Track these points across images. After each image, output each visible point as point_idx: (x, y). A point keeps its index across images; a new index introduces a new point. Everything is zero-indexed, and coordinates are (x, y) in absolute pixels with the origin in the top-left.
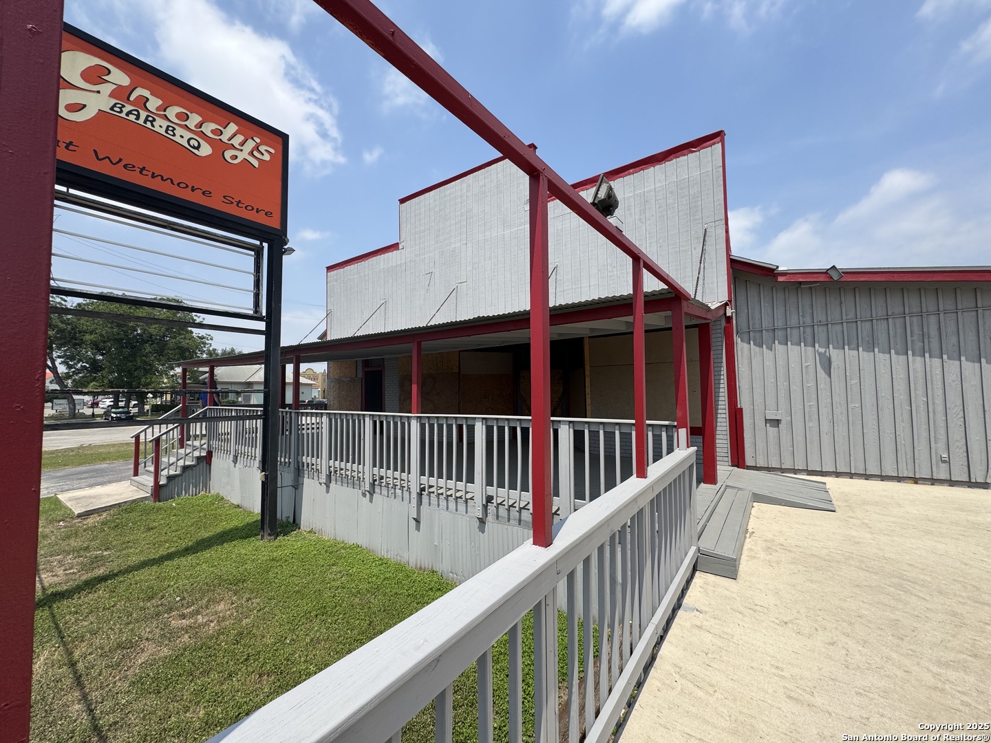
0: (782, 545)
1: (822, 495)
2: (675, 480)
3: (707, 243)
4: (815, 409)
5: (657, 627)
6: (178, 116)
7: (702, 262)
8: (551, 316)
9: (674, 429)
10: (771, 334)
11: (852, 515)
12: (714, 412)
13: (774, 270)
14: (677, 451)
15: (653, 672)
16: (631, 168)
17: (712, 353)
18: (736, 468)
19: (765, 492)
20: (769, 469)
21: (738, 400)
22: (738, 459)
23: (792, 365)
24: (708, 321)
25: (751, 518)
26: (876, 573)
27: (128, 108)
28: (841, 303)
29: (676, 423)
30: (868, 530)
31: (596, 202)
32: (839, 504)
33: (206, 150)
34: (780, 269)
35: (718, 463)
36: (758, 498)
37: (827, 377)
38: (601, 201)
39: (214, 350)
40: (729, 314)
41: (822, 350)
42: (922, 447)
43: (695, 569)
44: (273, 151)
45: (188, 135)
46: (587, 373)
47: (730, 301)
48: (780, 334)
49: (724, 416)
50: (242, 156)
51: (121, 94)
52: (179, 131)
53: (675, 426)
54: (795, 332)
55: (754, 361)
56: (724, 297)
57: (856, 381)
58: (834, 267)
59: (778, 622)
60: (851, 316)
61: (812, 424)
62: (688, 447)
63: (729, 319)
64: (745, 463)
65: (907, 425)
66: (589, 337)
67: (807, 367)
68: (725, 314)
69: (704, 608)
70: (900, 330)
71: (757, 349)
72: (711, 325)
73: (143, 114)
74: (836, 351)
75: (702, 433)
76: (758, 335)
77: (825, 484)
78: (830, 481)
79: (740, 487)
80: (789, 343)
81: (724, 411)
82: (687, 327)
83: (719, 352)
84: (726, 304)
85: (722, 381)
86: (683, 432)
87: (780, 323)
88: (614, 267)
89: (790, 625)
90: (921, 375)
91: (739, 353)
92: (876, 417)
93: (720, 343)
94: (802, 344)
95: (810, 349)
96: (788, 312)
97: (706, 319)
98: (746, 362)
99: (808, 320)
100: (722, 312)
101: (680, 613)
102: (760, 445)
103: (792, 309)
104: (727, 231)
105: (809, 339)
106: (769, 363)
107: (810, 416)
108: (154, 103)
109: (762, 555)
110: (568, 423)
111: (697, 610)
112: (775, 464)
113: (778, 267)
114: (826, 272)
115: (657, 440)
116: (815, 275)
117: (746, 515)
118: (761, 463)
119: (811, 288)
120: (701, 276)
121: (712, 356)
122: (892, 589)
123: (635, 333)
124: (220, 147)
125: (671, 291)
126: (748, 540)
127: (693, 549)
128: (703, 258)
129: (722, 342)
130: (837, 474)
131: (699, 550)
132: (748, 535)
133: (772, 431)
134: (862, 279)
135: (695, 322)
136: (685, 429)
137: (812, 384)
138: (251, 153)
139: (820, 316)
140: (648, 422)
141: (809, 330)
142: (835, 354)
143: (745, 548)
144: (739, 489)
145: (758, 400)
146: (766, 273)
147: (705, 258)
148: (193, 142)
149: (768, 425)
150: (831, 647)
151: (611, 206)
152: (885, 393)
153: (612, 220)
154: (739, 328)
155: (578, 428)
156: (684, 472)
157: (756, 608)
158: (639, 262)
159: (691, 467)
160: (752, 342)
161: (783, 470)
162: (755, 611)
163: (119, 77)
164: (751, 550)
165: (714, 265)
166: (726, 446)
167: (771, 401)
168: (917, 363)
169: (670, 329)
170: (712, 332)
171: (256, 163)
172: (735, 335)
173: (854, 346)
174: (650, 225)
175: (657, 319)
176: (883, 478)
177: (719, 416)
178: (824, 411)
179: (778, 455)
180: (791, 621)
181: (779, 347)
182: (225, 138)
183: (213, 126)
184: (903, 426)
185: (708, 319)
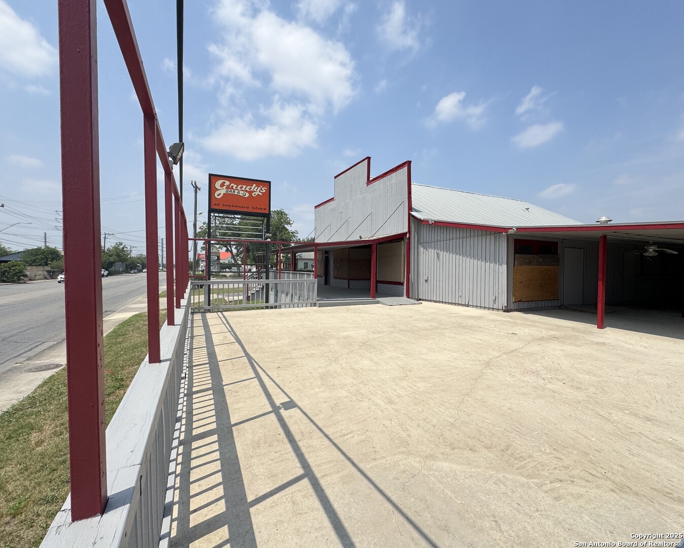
3: (404, 207)
6: (240, 188)
23: (431, 257)
27: (229, 190)
33: (247, 195)
37: (439, 263)
39: (299, 239)
44: (266, 188)
45: (243, 192)
47: (409, 231)
48: (429, 244)
50: (256, 193)
51: (228, 187)
52: (241, 192)
54: (433, 243)
61: (435, 282)
63: (408, 239)
65: (454, 282)
67: (435, 258)
68: (407, 236)
71: (424, 250)
73: (232, 190)
74: (441, 252)
76: (425, 244)
77: (421, 303)
80: (431, 248)
84: (407, 233)
90: (458, 262)
91: (420, 251)
92: (448, 279)
94: (434, 249)
98: (422, 255)
99: (435, 239)
102: (423, 290)
105: (436, 247)
106: (426, 257)
107: (435, 279)
108: (235, 186)
112: (426, 298)
118: (423, 298)
120: (403, 221)
124: (250, 192)
138: (260, 192)
145: (424, 272)
147: (404, 213)
148: (244, 194)
149: (425, 282)
160: (423, 247)
163: (227, 183)
167: (427, 272)
168: (457, 257)
171: (261, 194)
173: (444, 250)
174: (393, 198)
178: (438, 276)
179: (427, 294)
181: (429, 250)
182: (252, 190)
183: (249, 187)
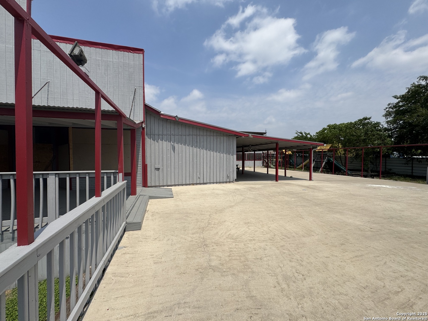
0: (157, 212)
1: (170, 193)
2: (116, 196)
3: (136, 95)
4: (170, 164)
5: (105, 261)
7: (134, 102)
8: (33, 111)
9: (117, 174)
10: (158, 136)
11: (178, 197)
12: (136, 166)
13: (159, 112)
14: (118, 183)
15: (102, 282)
16: (101, 45)
17: (136, 141)
18: (144, 188)
19: (154, 195)
20: (155, 186)
21: (146, 161)
22: (145, 184)
23: (164, 148)
24: (134, 128)
25: (148, 206)
26: (182, 214)
28: (178, 129)
29: (118, 171)
30: (181, 201)
31: (72, 54)
32: (175, 195)
34: (162, 113)
35: (137, 186)
36: (151, 197)
37: (174, 153)
38: (75, 56)
40: (143, 126)
41: (173, 144)
42: (195, 174)
43: (125, 231)
46: (71, 147)
47: (144, 121)
48: (161, 136)
49: (140, 167)
53: (118, 172)
54: (165, 136)
55: (152, 146)
56: (142, 119)
57: (181, 155)
58: (177, 116)
59: (153, 239)
60: (181, 133)
61: (169, 169)
62: (123, 181)
63: (143, 129)
64: (147, 185)
65: (192, 168)
66: (72, 128)
67: (168, 149)
68: (142, 126)
69: (127, 245)
70: (192, 140)
71: (153, 141)
72: (136, 130)
74: (176, 144)
75: (130, 175)
76: (154, 136)
77: (171, 189)
78: (173, 188)
79: (145, 194)
80: (163, 140)
81: (140, 166)
82: (124, 129)
83: (139, 141)
84: (142, 122)
85: (140, 154)
86: (121, 175)
87: (161, 133)
88: (89, 93)
89: (157, 239)
90: (196, 153)
91: (147, 142)
92: (185, 166)
93: (140, 138)
94: (167, 141)
95: (169, 143)
96: (163, 129)
97: (134, 127)
98: (149, 146)
99: (169, 133)
100: (141, 125)
101: (117, 251)
102: (153, 178)
103: (165, 128)
104: (144, 93)
105: (169, 139)
106: (157, 147)
107: (168, 166)
109: (151, 218)
110: (54, 174)
111: (124, 247)
112: (158, 185)
113: (161, 112)
114: (175, 117)
115: (109, 179)
116: (172, 118)
117: (146, 204)
118: (153, 185)
119: (170, 122)
120: (133, 108)
121: (136, 143)
122: (185, 217)
123: (96, 128)
125: (117, 112)
126: (146, 214)
127: (124, 223)
128: (134, 101)
129: (140, 137)
130: (175, 185)
131: (127, 223)
132: (146, 212)
133: (157, 172)
134: (184, 122)
135: (129, 128)
136: (122, 174)
137: (169, 155)
139: (173, 132)
140: (102, 171)
141: (169, 136)
142: (176, 145)
143: (145, 217)
144: (145, 195)
145: (153, 161)
146: (157, 113)
147: (135, 101)
149: (156, 170)
150: (168, 241)
151: (82, 60)
152: (188, 159)
153: (82, 68)
154: (147, 132)
155: (61, 177)
156: (121, 192)
157: (147, 237)
158: (99, 95)
159: (124, 189)
160: (151, 139)
161: (160, 186)
162: (146, 239)
164: (147, 217)
165: (138, 105)
166: (140, 179)
167: (157, 161)
168: (195, 149)
169: (116, 129)
170: (136, 133)
172: (145, 135)
173: (181, 143)
174: (110, 78)
175: (111, 124)
176: (186, 185)
177: (138, 167)
178: (172, 164)
179: (159, 181)
180: (158, 238)
181: (160, 141)
184: (191, 168)
185: (135, 127)
